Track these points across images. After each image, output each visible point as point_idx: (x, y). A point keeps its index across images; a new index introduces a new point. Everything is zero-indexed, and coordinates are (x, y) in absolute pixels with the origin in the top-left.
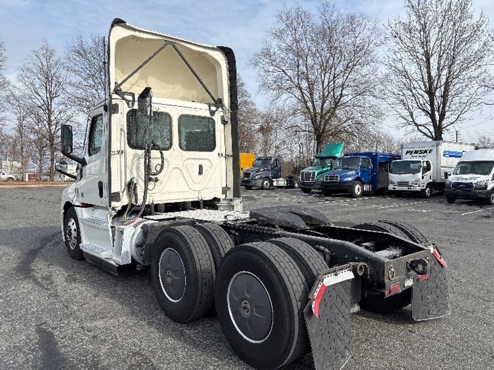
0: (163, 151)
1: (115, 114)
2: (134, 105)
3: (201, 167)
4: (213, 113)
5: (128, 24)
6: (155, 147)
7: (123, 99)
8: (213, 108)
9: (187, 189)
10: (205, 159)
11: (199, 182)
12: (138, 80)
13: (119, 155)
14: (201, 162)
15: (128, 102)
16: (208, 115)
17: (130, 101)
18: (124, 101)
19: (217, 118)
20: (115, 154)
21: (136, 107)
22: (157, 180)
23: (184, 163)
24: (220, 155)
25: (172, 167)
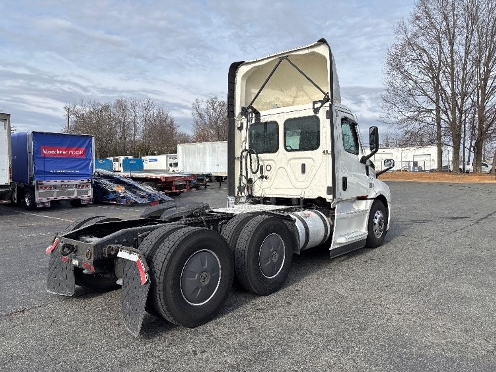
1: (242, 130)
3: (303, 166)
4: (316, 111)
5: (246, 62)
8: (317, 106)
9: (291, 186)
10: (309, 158)
11: (302, 180)
14: (303, 162)
16: (311, 113)
19: (322, 115)
22: (266, 178)
23: (288, 163)
24: (325, 152)
25: (278, 167)
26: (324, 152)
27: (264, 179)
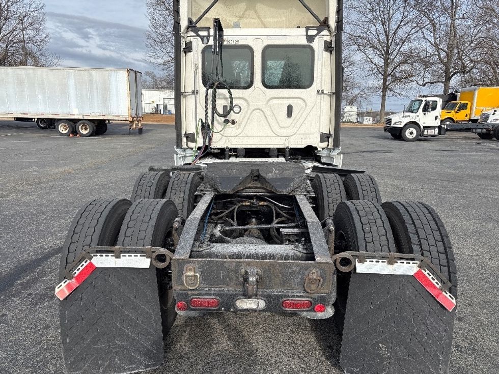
0: (232, 90)
1: (190, 53)
2: (209, 41)
3: (290, 109)
4: (310, 39)
6: (221, 86)
7: (198, 35)
8: (312, 32)
9: (270, 134)
10: (298, 98)
11: (287, 126)
12: (246, 10)
13: (193, 96)
14: (290, 102)
15: (202, 37)
17: (204, 36)
18: (198, 37)
19: (318, 45)
20: (189, 95)
21: (211, 42)
22: (233, 122)
23: (267, 103)
24: (320, 92)
25: (252, 108)
26: (318, 92)
27: (230, 124)
